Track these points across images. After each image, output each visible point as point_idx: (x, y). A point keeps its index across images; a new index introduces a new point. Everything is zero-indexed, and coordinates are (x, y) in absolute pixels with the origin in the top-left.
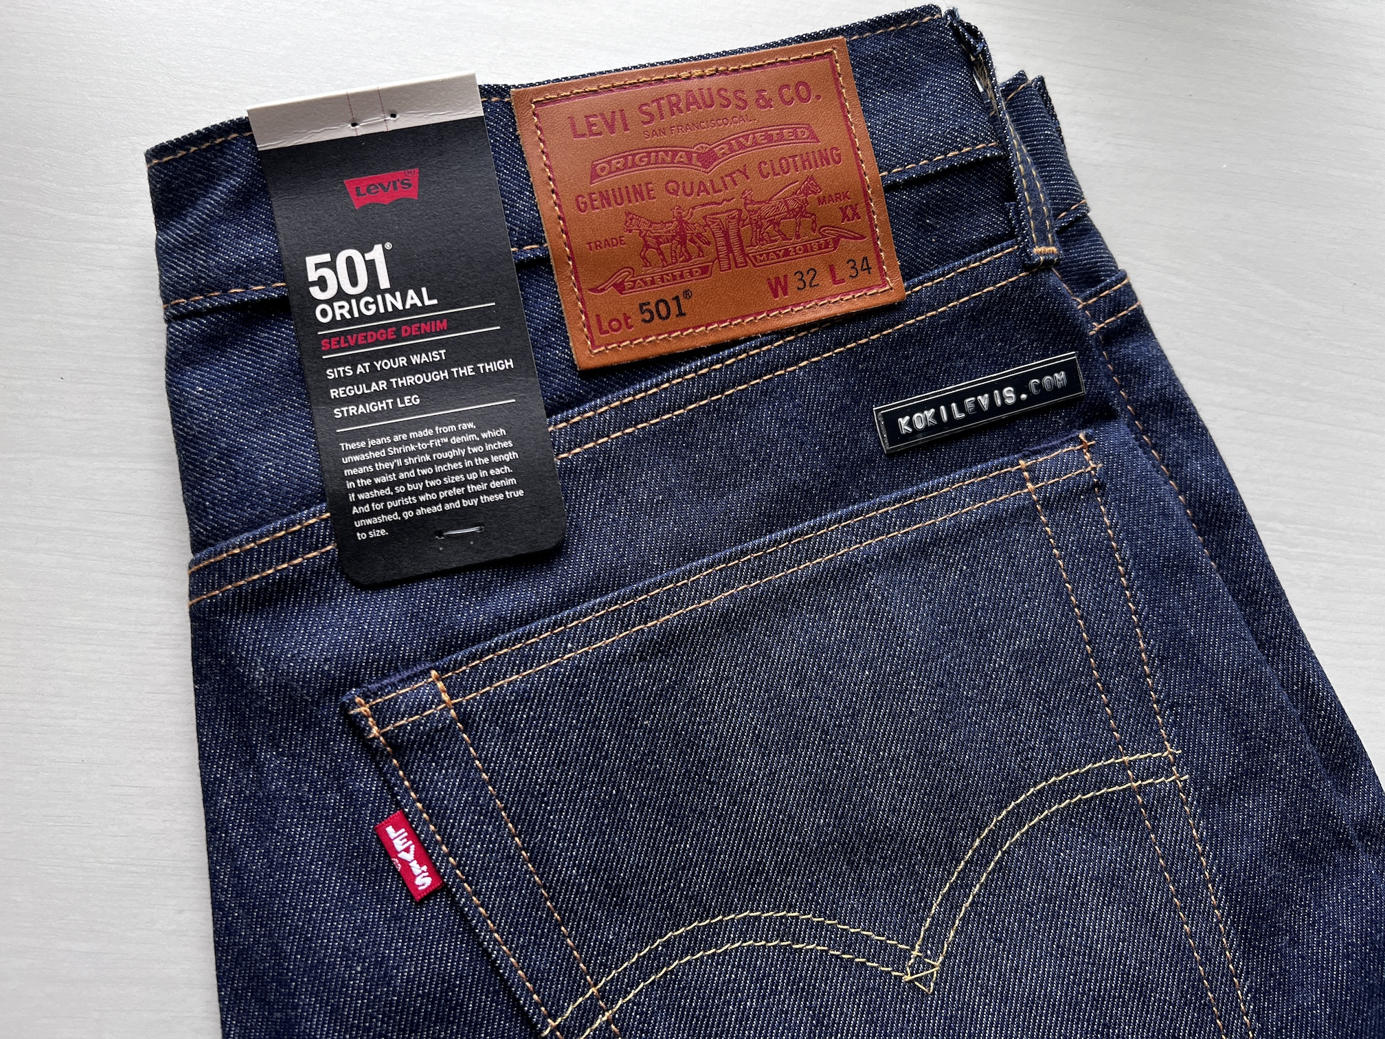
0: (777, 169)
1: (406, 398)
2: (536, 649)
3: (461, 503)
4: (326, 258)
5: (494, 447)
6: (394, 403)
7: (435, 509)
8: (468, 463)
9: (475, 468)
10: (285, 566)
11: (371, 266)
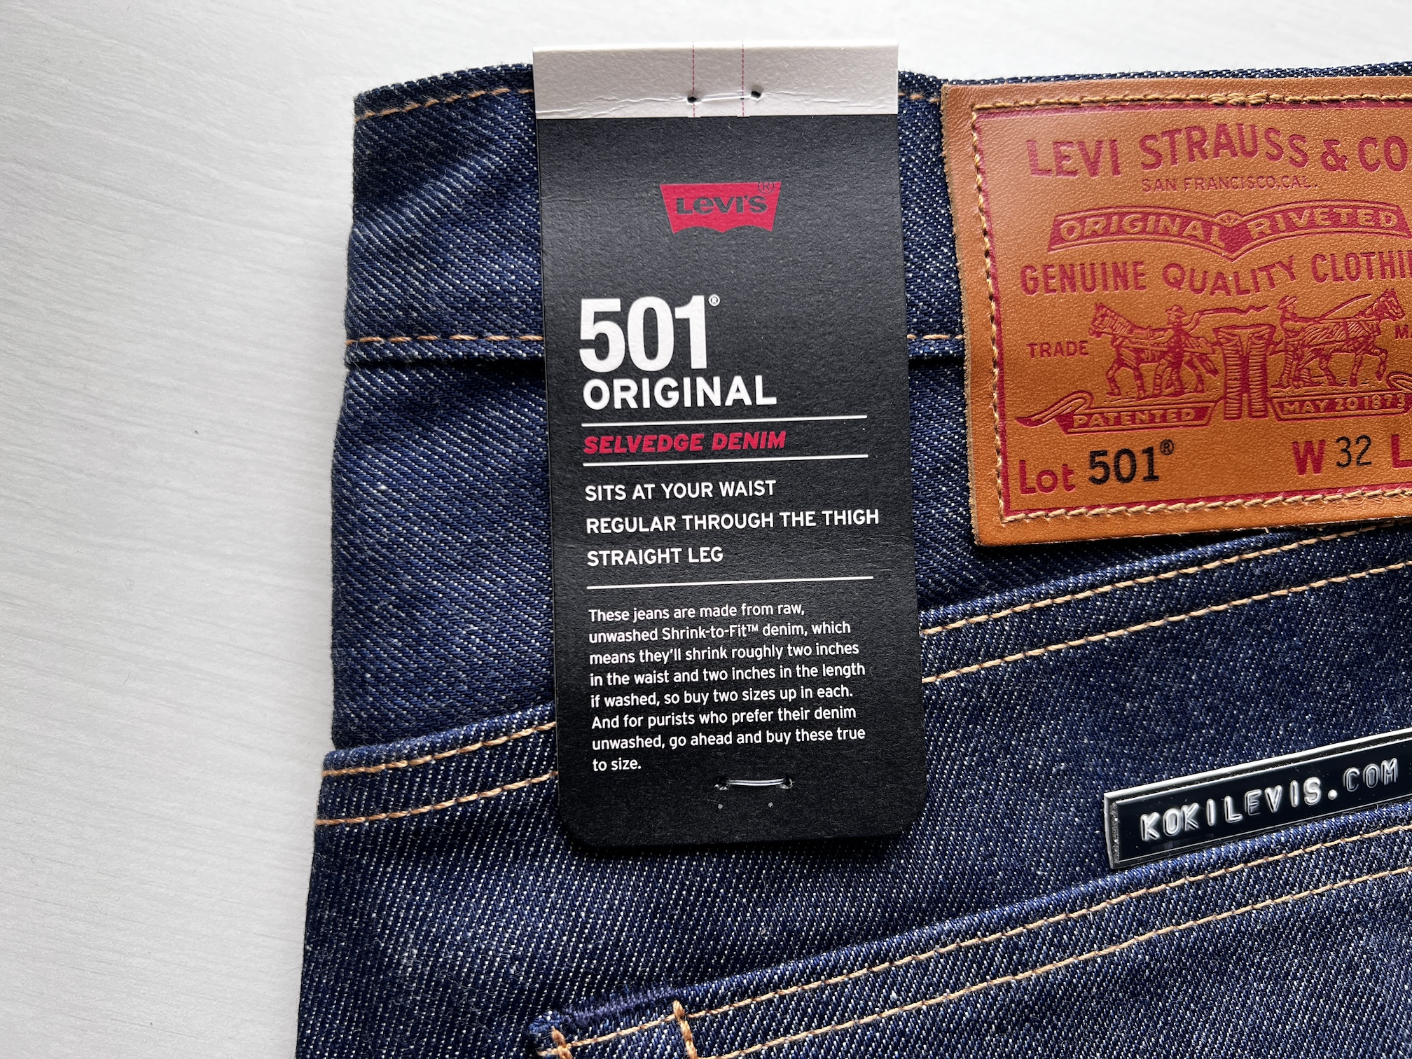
0: (1341, 270)
1: (702, 549)
2: (841, 994)
3: (764, 736)
4: (614, 305)
5: (829, 650)
6: (683, 555)
7: (721, 740)
8: (785, 672)
9: (795, 682)
10: (473, 797)
11: (682, 328)
